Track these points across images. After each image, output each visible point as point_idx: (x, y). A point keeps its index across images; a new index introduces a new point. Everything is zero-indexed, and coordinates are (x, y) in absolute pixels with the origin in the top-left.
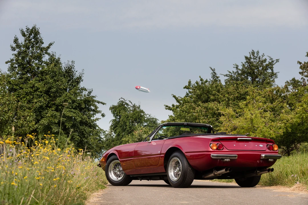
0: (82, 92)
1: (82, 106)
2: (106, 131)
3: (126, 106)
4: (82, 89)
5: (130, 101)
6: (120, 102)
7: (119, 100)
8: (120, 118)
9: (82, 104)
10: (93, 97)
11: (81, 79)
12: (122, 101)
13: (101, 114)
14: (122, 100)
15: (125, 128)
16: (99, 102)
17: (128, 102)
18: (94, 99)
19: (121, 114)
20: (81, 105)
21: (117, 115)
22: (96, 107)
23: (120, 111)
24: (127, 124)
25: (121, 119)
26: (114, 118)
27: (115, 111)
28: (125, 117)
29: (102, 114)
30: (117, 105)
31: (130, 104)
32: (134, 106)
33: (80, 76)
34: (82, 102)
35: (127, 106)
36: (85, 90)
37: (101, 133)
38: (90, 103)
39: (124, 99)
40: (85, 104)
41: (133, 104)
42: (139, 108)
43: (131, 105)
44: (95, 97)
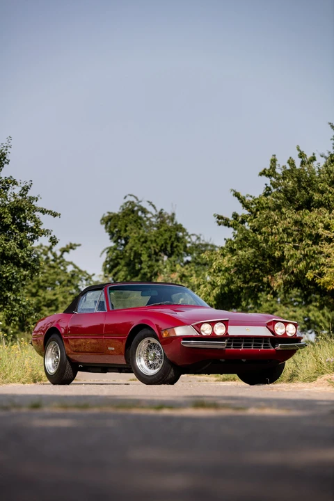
0: (8, 189)
1: (6, 220)
2: (93, 275)
3: (140, 213)
4: (7, 182)
5: (151, 203)
6: (126, 204)
7: (125, 198)
8: (127, 243)
9: (5, 216)
10: (33, 198)
11: (5, 158)
12: (131, 203)
13: (49, 238)
14: (132, 199)
15: (138, 266)
16: (43, 211)
17: (145, 205)
18: (34, 203)
19: (127, 233)
20: (4, 218)
21: (120, 237)
22: (38, 223)
23: (126, 226)
24: (144, 258)
25: (128, 247)
26: (112, 244)
27: (115, 227)
28: (139, 240)
29: (51, 238)
30: (119, 213)
31: (150, 208)
32: (161, 214)
33: (3, 151)
34: (6, 211)
35: (143, 216)
36: (15, 183)
37: (81, 279)
38: (24, 213)
39: (136, 198)
40: (13, 215)
41: (159, 210)
42: (172, 218)
43: (154, 213)
44: (37, 200)
